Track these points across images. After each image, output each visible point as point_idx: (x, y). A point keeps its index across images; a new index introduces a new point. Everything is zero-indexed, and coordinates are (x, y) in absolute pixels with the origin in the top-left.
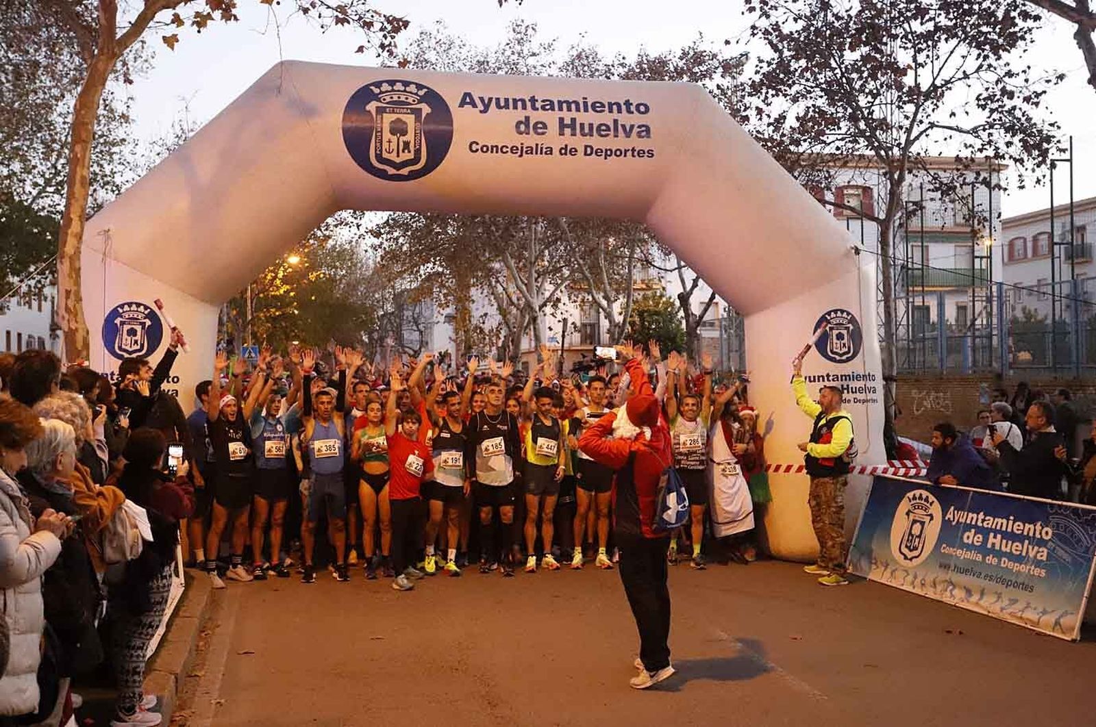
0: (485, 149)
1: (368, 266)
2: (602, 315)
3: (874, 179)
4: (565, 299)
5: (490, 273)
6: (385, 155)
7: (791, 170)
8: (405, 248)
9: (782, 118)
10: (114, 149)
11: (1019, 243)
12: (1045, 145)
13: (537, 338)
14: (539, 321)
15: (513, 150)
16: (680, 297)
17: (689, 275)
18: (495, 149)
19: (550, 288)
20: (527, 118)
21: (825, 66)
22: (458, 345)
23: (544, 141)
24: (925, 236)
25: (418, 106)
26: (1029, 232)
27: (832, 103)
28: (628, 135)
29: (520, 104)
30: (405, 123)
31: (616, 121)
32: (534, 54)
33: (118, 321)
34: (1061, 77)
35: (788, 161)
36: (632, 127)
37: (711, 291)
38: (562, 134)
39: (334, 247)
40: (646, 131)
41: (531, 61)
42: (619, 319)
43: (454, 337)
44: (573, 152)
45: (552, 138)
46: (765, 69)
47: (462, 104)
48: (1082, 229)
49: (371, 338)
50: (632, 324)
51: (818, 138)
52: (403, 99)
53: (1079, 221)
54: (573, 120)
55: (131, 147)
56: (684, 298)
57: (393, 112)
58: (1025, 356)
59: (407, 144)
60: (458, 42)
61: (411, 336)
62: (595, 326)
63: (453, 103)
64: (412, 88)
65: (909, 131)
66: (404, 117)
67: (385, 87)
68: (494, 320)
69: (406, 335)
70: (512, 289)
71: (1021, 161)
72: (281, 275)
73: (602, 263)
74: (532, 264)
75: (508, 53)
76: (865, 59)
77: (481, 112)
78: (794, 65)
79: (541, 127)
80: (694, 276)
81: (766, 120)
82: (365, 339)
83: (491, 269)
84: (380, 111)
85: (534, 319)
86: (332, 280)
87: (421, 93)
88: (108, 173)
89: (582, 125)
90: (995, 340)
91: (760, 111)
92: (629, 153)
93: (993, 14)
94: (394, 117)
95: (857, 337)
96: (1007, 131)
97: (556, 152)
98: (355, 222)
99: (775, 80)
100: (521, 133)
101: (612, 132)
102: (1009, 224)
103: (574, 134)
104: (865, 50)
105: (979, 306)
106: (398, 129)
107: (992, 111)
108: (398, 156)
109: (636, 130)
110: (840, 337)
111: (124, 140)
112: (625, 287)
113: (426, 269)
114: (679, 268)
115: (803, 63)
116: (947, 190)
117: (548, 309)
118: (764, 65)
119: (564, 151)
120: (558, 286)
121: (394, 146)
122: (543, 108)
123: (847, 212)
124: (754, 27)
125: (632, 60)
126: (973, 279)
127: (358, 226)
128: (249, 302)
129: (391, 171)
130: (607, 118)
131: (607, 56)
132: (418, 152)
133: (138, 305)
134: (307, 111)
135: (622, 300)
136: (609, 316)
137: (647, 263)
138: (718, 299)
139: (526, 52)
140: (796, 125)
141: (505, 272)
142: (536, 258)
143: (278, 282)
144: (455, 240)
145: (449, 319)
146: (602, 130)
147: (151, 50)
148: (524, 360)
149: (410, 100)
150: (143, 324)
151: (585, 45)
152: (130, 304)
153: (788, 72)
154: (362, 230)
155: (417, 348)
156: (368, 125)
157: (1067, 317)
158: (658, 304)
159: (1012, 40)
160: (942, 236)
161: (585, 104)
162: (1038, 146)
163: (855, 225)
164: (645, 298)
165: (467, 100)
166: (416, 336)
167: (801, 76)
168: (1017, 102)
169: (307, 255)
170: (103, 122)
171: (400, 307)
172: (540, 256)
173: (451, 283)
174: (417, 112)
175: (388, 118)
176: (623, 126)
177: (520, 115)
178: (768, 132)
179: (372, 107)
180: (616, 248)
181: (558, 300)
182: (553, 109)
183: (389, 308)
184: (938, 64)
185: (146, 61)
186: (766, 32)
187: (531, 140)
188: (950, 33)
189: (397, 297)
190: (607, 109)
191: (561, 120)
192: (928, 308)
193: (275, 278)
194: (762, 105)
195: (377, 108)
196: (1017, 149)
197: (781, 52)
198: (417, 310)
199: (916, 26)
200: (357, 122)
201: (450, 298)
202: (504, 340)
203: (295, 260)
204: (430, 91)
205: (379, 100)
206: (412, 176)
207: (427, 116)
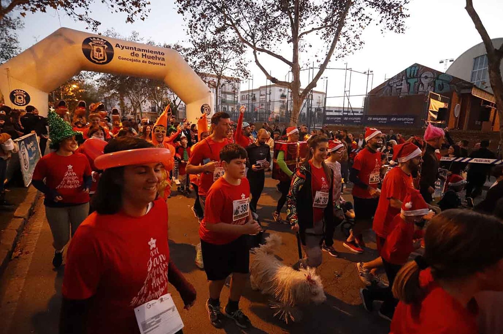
0: (123, 59)
1: (96, 90)
2: (156, 105)
3: (216, 80)
4: (147, 101)
6: (95, 57)
7: (197, 74)
8: (106, 85)
9: (195, 62)
10: (13, 50)
11: (244, 96)
12: (248, 75)
13: (140, 109)
14: (141, 105)
15: (130, 60)
16: (173, 101)
17: (176, 96)
18: (125, 59)
19: (144, 98)
20: (134, 52)
21: (205, 51)
23: (138, 59)
24: (225, 93)
25: (104, 45)
26: (245, 94)
27: (207, 60)
28: (159, 60)
29: (132, 49)
30: (100, 49)
31: (156, 56)
32: (138, 40)
33: (15, 95)
34: (251, 61)
35: (198, 73)
36: (160, 58)
37: (180, 100)
38: (143, 57)
39: (86, 84)
40: (163, 59)
41: (138, 42)
42: (160, 106)
44: (146, 62)
45: (140, 58)
46: (192, 50)
47: (116, 46)
48: (255, 94)
51: (203, 67)
52: (99, 43)
53: (254, 93)
54: (146, 54)
55: (19, 50)
56: (174, 101)
57: (97, 46)
59: (101, 55)
60: (118, 34)
62: (155, 108)
63: (114, 46)
64: (102, 40)
65: (222, 68)
67: (94, 39)
68: (130, 105)
69: (108, 108)
70: (134, 98)
71: (243, 77)
72: (71, 89)
73: (156, 92)
74: (139, 92)
75: (131, 39)
76: (214, 52)
77: (121, 49)
79: (137, 55)
80: (177, 96)
81: (192, 62)
83: (129, 92)
84: (93, 45)
85: (140, 105)
86: (87, 93)
87: (105, 42)
88: (12, 56)
89: (148, 56)
90: (238, 114)
91: (191, 60)
92: (159, 64)
93: (239, 46)
94: (97, 47)
95: (210, 110)
96: (241, 71)
97: (141, 61)
99: (195, 53)
100: (132, 56)
101: (155, 59)
102: (241, 92)
103: (146, 58)
104: (214, 49)
105: (235, 108)
106: (99, 50)
107: (238, 66)
108: (99, 57)
109: (161, 59)
111: (16, 47)
112: (161, 99)
113: (112, 91)
114: (173, 94)
115: (200, 50)
116: (229, 82)
117: (143, 103)
119: (143, 62)
120: (145, 98)
121: (97, 55)
122: (138, 50)
123: (211, 86)
124: (190, 40)
125: (162, 45)
126: (235, 103)
127: (92, 79)
128: (62, 96)
129: (97, 61)
130: (154, 55)
131: (157, 44)
132: (104, 57)
133: (21, 91)
134: (71, 42)
135: (161, 102)
136: (158, 105)
137: (166, 93)
138: (182, 102)
139: (136, 39)
140: (199, 64)
141: (133, 94)
142: (140, 90)
143: (70, 91)
144: (119, 85)
145: (119, 104)
146: (153, 58)
147: (23, 22)
148: (137, 115)
149: (101, 43)
150: (23, 96)
151: (151, 40)
152: (18, 90)
153: (197, 51)
156: (89, 48)
157: (251, 111)
158: (169, 103)
159: (243, 52)
160: (229, 93)
161: (149, 51)
162: (246, 75)
163: (212, 89)
164: (166, 102)
165: (117, 45)
167: (200, 53)
168: (243, 65)
169: (78, 85)
170: (8, 41)
172: (141, 90)
173: (119, 95)
174: (104, 47)
175: (95, 47)
176: (158, 58)
177: (132, 51)
178: (193, 64)
179: (90, 44)
180: (159, 90)
181: (146, 101)
182: (140, 51)
183: (103, 101)
184: (228, 55)
185: (22, 25)
186: (192, 42)
187: (135, 58)
188: (231, 48)
190: (154, 53)
191: (143, 54)
192: (226, 108)
193: (69, 91)
194: (191, 59)
196: (242, 75)
197: (196, 47)
198: (111, 102)
199: (224, 46)
200: (86, 47)
201: (119, 99)
202: (132, 110)
203: (75, 86)
204: (107, 42)
205: (92, 42)
206: (103, 63)
207: (107, 48)
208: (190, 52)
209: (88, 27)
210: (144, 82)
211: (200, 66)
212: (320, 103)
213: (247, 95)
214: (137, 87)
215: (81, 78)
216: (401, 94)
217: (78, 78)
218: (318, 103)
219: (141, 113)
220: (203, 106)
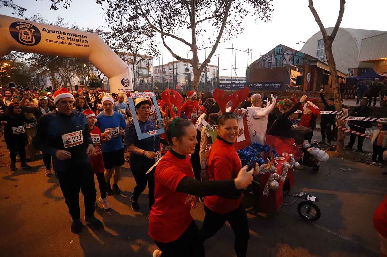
1: (28, 67)
2: (84, 79)
3: (133, 58)
4: (76, 76)
5: (58, 70)
6: (23, 39)
8: (37, 64)
9: (115, 43)
11: (156, 70)
12: (158, 54)
13: (70, 83)
14: (70, 80)
15: (57, 42)
16: (98, 76)
17: (100, 72)
18: (52, 41)
19: (73, 74)
20: (60, 36)
21: (122, 35)
22: (53, 84)
23: (64, 41)
24: (141, 68)
25: (31, 29)
27: (124, 42)
28: (83, 42)
29: (57, 32)
30: (28, 33)
31: (80, 39)
32: (64, 25)
34: (160, 43)
35: (117, 53)
36: (84, 41)
37: (104, 75)
38: (68, 40)
39: (18, 62)
40: (87, 42)
41: (63, 26)
42: (87, 80)
43: (52, 83)
44: (71, 44)
45: (66, 40)
46: (111, 34)
47: (43, 30)
48: (165, 69)
49: (31, 83)
50: (90, 81)
51: (121, 48)
52: (26, 27)
53: (164, 67)
54: (71, 38)
56: (99, 76)
57: (24, 29)
58: (157, 88)
59: (29, 38)
60: (44, 19)
61: (41, 83)
62: (83, 82)
63: (41, 30)
64: (29, 25)
65: (137, 49)
66: (27, 31)
67: (21, 23)
68: (60, 80)
70: (64, 74)
71: (154, 56)
72: (2, 67)
73: (83, 69)
74: (68, 68)
75: (57, 24)
76: (129, 35)
77: (48, 33)
78: (117, 34)
79: (63, 38)
81: (112, 44)
82: (30, 83)
85: (69, 80)
86: (19, 70)
87: (32, 26)
89: (73, 39)
91: (111, 42)
92: (84, 46)
93: (150, 31)
94: (25, 31)
95: (129, 82)
96: (152, 50)
97: (67, 44)
98: (22, 57)
99: (113, 36)
100: (58, 39)
101: (79, 41)
102: (154, 67)
103: (71, 40)
104: (129, 33)
105: (150, 80)
106: (26, 34)
107: (150, 47)
108: (27, 40)
109: (85, 41)
110: (126, 82)
112: (88, 74)
113: (44, 68)
114: (98, 70)
115: (118, 34)
116: (144, 59)
117: (72, 78)
118: (111, 33)
119: (69, 44)
121: (25, 37)
122: (63, 34)
123: (129, 63)
124: (108, 26)
125: (86, 29)
126: (149, 75)
127: (23, 58)
129: (26, 43)
130: (78, 38)
131: (80, 28)
132: (32, 40)
135: (87, 77)
136: (85, 80)
137: (92, 70)
138: (105, 77)
139: (62, 24)
140: (118, 45)
141: (62, 70)
143: (2, 69)
144: (49, 63)
145: (50, 79)
146: (77, 40)
148: (68, 88)
149: (29, 27)
151: (76, 25)
154: (24, 59)
155: (43, 85)
156: (18, 31)
157: (162, 82)
158: (95, 78)
159: (153, 36)
160: (144, 68)
161: (73, 35)
162: (157, 54)
163: (130, 65)
164: (93, 76)
165: (44, 29)
166: (43, 83)
167: (118, 36)
168: (153, 46)
169: (10, 63)
171: (38, 77)
173: (50, 72)
174: (31, 31)
175: (23, 31)
176: (82, 40)
177: (58, 35)
178: (112, 46)
179: (18, 27)
180: (86, 67)
181: (74, 76)
182: (65, 34)
184: (141, 38)
186: (111, 27)
187: (61, 40)
188: (143, 33)
189: (36, 74)
190: (78, 36)
191: (68, 37)
192: (142, 80)
194: (111, 41)
195: (19, 28)
196: (154, 54)
197: (114, 31)
198: (42, 77)
199: (137, 30)
200: (14, 30)
201: (50, 75)
202: (63, 84)
203: (6, 64)
204: (34, 26)
205: (20, 26)
206: (32, 45)
207: (34, 32)
208: (109, 35)
209: (14, 12)
210: (72, 60)
211: (119, 47)
212: (214, 74)
213: (158, 70)
214: (66, 65)
215: (12, 57)
216: (272, 67)
217: (9, 57)
218: (213, 74)
219: (71, 86)
220: (123, 80)
